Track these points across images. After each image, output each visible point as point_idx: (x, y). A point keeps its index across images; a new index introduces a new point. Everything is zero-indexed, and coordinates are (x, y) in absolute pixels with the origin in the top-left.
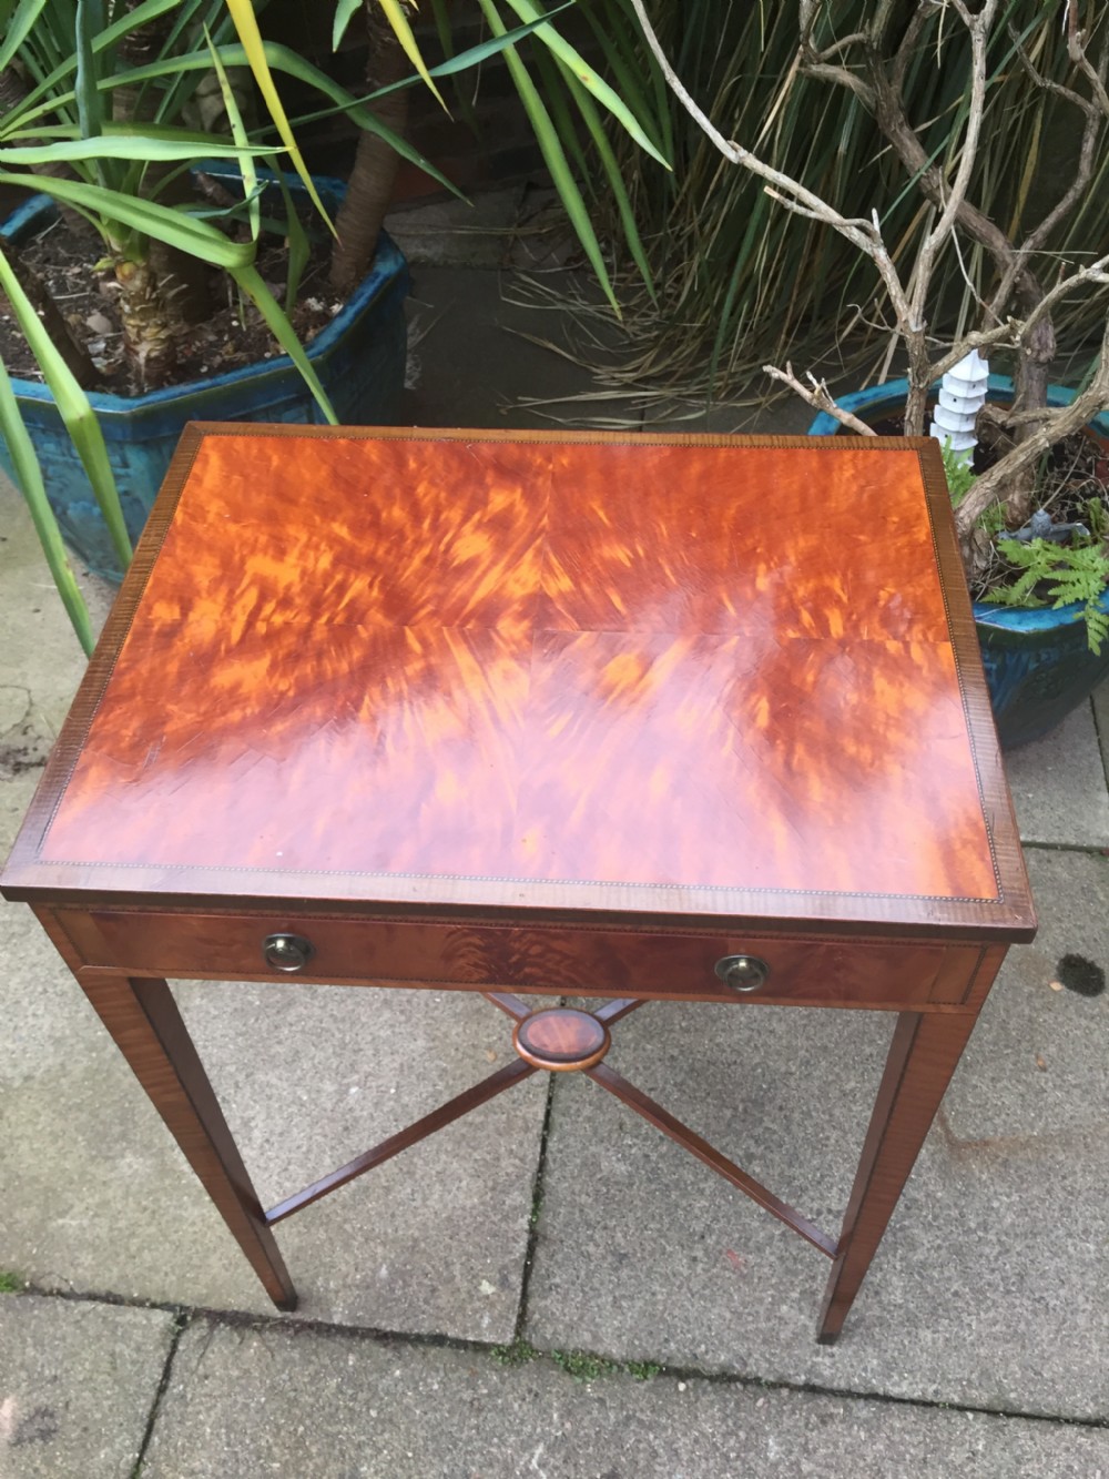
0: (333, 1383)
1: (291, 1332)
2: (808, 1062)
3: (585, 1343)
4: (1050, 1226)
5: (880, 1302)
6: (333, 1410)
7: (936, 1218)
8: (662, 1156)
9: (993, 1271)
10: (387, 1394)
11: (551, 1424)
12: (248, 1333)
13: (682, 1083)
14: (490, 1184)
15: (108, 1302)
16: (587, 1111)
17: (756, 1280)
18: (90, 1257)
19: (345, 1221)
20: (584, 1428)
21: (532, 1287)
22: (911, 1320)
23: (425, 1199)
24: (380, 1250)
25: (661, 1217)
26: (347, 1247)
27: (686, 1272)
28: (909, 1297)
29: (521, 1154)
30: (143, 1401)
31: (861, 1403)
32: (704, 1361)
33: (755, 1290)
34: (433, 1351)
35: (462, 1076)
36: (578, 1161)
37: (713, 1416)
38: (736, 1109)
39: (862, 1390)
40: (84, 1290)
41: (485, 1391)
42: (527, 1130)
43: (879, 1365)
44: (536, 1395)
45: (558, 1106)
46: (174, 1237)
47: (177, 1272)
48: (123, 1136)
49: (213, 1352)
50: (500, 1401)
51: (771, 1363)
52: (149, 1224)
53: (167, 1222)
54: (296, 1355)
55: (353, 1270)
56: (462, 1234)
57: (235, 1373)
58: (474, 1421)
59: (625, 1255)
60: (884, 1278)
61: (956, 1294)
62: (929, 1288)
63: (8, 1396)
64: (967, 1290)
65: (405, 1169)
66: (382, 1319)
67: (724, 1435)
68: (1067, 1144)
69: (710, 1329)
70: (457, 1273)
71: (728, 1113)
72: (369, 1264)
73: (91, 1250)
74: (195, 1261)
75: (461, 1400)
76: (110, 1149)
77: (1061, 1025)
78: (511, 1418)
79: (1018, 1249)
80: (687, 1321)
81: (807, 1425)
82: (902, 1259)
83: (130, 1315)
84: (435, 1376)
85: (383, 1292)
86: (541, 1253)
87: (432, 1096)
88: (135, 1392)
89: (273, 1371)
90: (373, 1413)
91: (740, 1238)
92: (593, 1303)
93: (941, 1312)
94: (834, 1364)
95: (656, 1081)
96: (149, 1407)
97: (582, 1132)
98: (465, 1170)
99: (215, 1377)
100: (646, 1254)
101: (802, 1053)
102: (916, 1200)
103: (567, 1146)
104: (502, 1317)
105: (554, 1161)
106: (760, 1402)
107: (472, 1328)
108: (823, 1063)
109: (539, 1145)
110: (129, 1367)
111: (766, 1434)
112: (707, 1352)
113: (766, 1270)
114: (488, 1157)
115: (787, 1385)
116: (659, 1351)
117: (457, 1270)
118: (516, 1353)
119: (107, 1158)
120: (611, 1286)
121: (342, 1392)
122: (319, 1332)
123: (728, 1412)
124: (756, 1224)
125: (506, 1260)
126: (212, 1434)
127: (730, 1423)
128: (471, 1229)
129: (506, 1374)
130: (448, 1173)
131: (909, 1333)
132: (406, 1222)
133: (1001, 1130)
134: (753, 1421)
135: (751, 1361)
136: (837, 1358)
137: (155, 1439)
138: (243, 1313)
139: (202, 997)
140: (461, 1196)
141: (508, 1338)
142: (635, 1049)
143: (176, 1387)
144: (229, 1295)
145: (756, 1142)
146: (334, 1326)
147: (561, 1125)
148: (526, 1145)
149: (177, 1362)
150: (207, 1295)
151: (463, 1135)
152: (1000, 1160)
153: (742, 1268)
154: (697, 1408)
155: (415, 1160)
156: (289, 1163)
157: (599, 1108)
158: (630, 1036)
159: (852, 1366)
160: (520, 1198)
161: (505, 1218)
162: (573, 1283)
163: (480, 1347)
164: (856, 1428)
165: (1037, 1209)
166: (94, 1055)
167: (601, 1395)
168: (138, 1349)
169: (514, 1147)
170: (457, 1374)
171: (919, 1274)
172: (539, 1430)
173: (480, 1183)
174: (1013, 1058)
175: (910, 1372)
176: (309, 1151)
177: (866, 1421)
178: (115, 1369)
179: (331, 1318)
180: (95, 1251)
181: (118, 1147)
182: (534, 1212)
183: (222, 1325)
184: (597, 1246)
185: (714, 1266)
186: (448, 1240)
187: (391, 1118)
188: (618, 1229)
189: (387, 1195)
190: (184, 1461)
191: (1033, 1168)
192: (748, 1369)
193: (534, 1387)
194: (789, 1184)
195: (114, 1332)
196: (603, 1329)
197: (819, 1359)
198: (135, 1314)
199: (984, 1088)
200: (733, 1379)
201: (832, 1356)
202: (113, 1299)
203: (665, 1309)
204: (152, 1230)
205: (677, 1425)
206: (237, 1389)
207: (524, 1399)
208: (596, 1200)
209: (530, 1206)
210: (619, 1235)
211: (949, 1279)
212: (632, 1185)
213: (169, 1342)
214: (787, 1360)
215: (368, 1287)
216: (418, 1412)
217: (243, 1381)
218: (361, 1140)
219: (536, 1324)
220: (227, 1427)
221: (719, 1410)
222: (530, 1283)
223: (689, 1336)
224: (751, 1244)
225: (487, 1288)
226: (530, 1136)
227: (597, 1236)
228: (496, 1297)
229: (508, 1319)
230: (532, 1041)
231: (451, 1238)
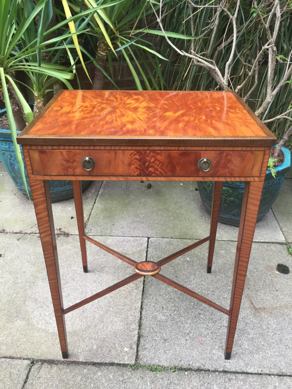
0: (80, 378)
1: (67, 364)
2: (213, 291)
3: (156, 363)
4: (286, 327)
5: (241, 348)
6: (79, 385)
7: (254, 327)
8: (175, 315)
9: (272, 339)
10: (96, 380)
11: (147, 385)
12: (53, 365)
13: (179, 297)
14: (126, 323)
15: (10, 358)
16: (153, 304)
17: (205, 344)
18: (5, 347)
19: (83, 335)
20: (158, 386)
21: (139, 349)
22: (251, 353)
23: (107, 328)
24: (94, 341)
25: (176, 329)
26: (84, 341)
27: (185, 343)
28: (249, 346)
29: (134, 315)
30: (19, 385)
31: (240, 375)
32: (192, 366)
33: (205, 347)
34: (110, 367)
35: (117, 297)
36: (151, 317)
37: (197, 381)
38: (194, 303)
39: (240, 371)
40: (3, 356)
41: (127, 377)
42: (136, 309)
43: (244, 364)
44: (142, 378)
45: (144, 304)
46: (31, 341)
47: (32, 350)
48: (17, 316)
49: (42, 371)
50: (131, 380)
51: (212, 365)
52: (23, 338)
53: (29, 337)
54: (68, 370)
55: (86, 347)
57: (49, 376)
58: (123, 386)
59: (166, 340)
60: (242, 342)
61: (263, 345)
62: (255, 344)
64: (266, 344)
65: (101, 321)
66: (94, 359)
67: (200, 386)
68: (287, 308)
69: (193, 357)
70: (117, 346)
71: (193, 304)
72: (91, 345)
73: (5, 345)
74: (37, 347)
75: (119, 380)
76: (12, 320)
77: (280, 281)
78: (135, 385)
79: (278, 333)
80: (186, 355)
81: (225, 382)
82: (246, 337)
84: (111, 373)
85: (95, 352)
86: (141, 340)
87: (108, 303)
88: (17, 383)
89: (61, 375)
90: (92, 385)
91: (199, 334)
92: (158, 352)
93: (259, 350)
94: (231, 365)
95: (172, 297)
96: (21, 387)
97: (152, 310)
98: (118, 320)
99: (42, 378)
100: (172, 339)
101: (212, 289)
102: (248, 323)
103: (148, 313)
104: (131, 357)
105: (144, 317)
106: (210, 376)
107: (122, 360)
108: (217, 291)
109: (140, 313)
110: (15, 376)
111: (213, 385)
112: (193, 363)
113: (208, 342)
114: (125, 317)
115: (218, 371)
116: (178, 364)
117: (117, 345)
118: (136, 366)
119: (12, 322)
120: (163, 347)
121: (82, 380)
122: (75, 364)
123: (201, 379)
124: (204, 330)
125: (131, 342)
127: (202, 382)
128: (121, 335)
129: (133, 372)
130: (113, 321)
131: (251, 356)
132: (101, 334)
133: (268, 305)
134: (209, 381)
135: (206, 365)
136: (231, 363)
138: (52, 360)
139: (42, 282)
140: (118, 327)
141: (133, 362)
142: (165, 290)
143: (30, 381)
144: (47, 355)
145: (201, 310)
146: (80, 362)
147: (145, 308)
148: (136, 313)
149: (30, 374)
150: (41, 355)
151: (118, 312)
152: (269, 312)
153: (201, 341)
154: (191, 379)
155: (104, 318)
157: (156, 303)
158: (163, 287)
159: (236, 365)
160: (135, 326)
161: (131, 331)
162: (152, 347)
163: (125, 365)
164: (239, 381)
165: (282, 323)
166: (9, 297)
167: (162, 377)
168: (19, 371)
169: (132, 314)
170: (118, 373)
171: (252, 341)
172: (144, 387)
173: (123, 323)
174: (268, 288)
175: (253, 366)
177: (242, 380)
178: (11, 377)
179: (79, 360)
180: (7, 345)
181: (15, 319)
182: (139, 329)
183: (45, 363)
184: (158, 337)
185: (193, 341)
186: (114, 338)
187: (96, 308)
188: (164, 333)
189: (95, 327)
191: (279, 314)
192: (206, 367)
193: (142, 376)
194: (212, 320)
195: (11, 367)
196: (162, 359)
197: (226, 364)
198: (18, 361)
199: (262, 296)
200: (201, 370)
201: (230, 363)
203: (179, 353)
204: (25, 339)
205: (186, 384)
206: (49, 381)
207: (139, 379)
208: (157, 326)
209: (138, 328)
210: (164, 334)
211: (260, 342)
212: (167, 322)
213: (28, 369)
214: (217, 364)
215: (90, 351)
216: (106, 384)
217: (51, 379)
219: (141, 358)
221: (198, 379)
222: (139, 348)
223: (187, 359)
224: (202, 335)
225: (126, 349)
226: (137, 311)
227: (158, 335)
228: (129, 352)
229: (133, 357)
230: (139, 268)
231: (115, 337)
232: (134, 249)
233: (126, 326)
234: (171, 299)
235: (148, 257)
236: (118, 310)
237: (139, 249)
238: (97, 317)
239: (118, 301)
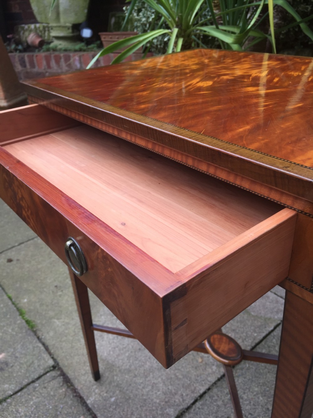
1: (75, 394)
12: (65, 385)
14: (167, 400)
15: (45, 348)
16: (220, 403)
18: (53, 334)
19: (116, 375)
23: (143, 388)
24: (118, 392)
29: (185, 398)
30: (27, 381)
40: (44, 341)
42: (193, 392)
45: (210, 393)
46: (74, 344)
47: (66, 354)
49: (53, 383)
54: (70, 402)
55: (106, 391)
56: (145, 408)
57: (52, 393)
63: (4, 353)
72: (111, 394)
73: (54, 332)
74: (72, 355)
83: (46, 356)
85: (107, 405)
88: (27, 377)
89: (61, 402)
95: (255, 412)
96: (26, 383)
97: (212, 408)
98: (163, 389)
99: (47, 390)
103: (203, 409)
105: (194, 410)
110: (33, 369)
114: (173, 391)
122: (81, 402)
126: (31, 405)
128: (148, 409)
130: (157, 385)
137: (19, 394)
138: (69, 378)
140: (155, 396)
142: (255, 395)
143: (36, 384)
144: (70, 371)
146: (86, 403)
147: (206, 400)
148: (189, 396)
149: (43, 378)
150: (66, 366)
151: (171, 378)
155: (151, 374)
156: (117, 347)
157: (225, 405)
158: (256, 389)
168: (39, 366)
169: (184, 394)
173: (164, 397)
176: (125, 348)
178: (29, 366)
179: (87, 400)
183: (62, 377)
186: (139, 406)
189: (134, 377)
190: (19, 406)
195: (38, 357)
202: (47, 348)
206: (48, 398)
213: (46, 370)
215: (105, 400)
217: (51, 398)
218: (141, 356)
220: (37, 407)
226: (193, 395)
230: (212, 340)
231: (141, 406)
232: (263, 312)
233: (164, 403)
234: (250, 414)
235: (272, 334)
236: (173, 376)
237: (269, 315)
238: (147, 366)
239: (184, 365)
